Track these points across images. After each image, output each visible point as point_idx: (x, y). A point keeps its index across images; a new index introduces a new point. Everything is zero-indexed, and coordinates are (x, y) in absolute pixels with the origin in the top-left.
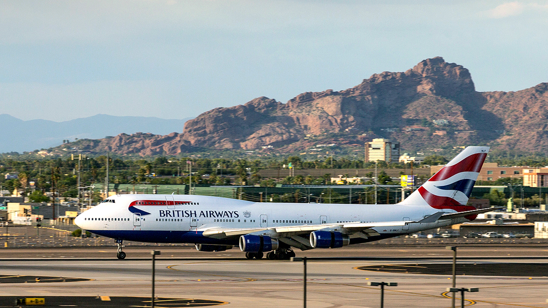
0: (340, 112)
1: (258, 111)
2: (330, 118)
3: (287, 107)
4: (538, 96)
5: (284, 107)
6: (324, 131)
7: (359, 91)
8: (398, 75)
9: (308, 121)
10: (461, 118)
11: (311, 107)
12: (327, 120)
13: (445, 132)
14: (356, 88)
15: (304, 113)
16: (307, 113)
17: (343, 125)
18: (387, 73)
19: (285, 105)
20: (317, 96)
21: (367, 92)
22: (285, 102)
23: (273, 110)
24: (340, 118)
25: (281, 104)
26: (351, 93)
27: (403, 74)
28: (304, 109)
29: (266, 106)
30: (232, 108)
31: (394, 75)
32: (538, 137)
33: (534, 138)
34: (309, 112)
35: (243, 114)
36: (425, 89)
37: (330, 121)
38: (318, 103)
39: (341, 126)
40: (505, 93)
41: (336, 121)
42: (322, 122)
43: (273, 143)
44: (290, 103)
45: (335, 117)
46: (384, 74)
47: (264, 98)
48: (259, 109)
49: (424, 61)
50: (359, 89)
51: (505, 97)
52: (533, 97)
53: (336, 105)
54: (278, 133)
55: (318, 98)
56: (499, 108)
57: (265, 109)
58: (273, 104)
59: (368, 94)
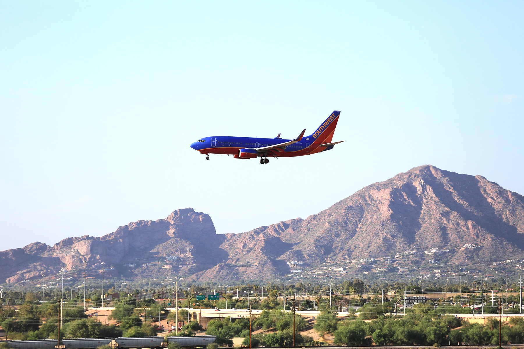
0: (89, 252)
1: (29, 253)
2: (81, 257)
3: (53, 250)
4: (255, 237)
5: (51, 249)
6: (74, 267)
7: (114, 236)
8: (149, 223)
9: (65, 260)
10: (189, 255)
11: (70, 249)
12: (78, 259)
13: (171, 266)
14: (112, 234)
15: (63, 254)
16: (66, 254)
17: (91, 262)
18: (141, 221)
19: (52, 247)
20: (76, 240)
21: (120, 236)
22: (52, 246)
23: (42, 252)
24: (88, 257)
25: (50, 247)
26: (107, 237)
27: (153, 222)
28: (65, 250)
29: (37, 249)
30: (4, 252)
31: (146, 223)
32: (219, 269)
33: (216, 270)
34: (68, 252)
35: (12, 256)
36: (170, 233)
37: (80, 259)
38: (76, 246)
39: (88, 263)
40: (235, 235)
41: (85, 259)
42: (74, 261)
43: (31, 278)
44: (56, 246)
45: (85, 256)
46: (138, 222)
47: (38, 243)
48: (31, 252)
49: (175, 211)
50: (114, 234)
51: (234, 238)
52: (252, 237)
53: (87, 247)
54: (38, 270)
55: (76, 242)
56: (227, 246)
57: (36, 252)
58: (44, 247)
59: (121, 237)
